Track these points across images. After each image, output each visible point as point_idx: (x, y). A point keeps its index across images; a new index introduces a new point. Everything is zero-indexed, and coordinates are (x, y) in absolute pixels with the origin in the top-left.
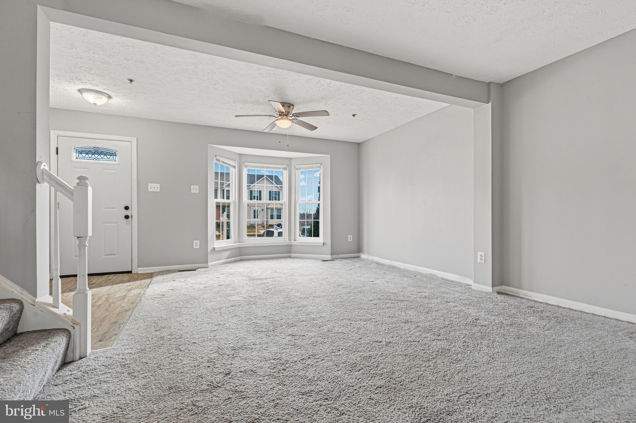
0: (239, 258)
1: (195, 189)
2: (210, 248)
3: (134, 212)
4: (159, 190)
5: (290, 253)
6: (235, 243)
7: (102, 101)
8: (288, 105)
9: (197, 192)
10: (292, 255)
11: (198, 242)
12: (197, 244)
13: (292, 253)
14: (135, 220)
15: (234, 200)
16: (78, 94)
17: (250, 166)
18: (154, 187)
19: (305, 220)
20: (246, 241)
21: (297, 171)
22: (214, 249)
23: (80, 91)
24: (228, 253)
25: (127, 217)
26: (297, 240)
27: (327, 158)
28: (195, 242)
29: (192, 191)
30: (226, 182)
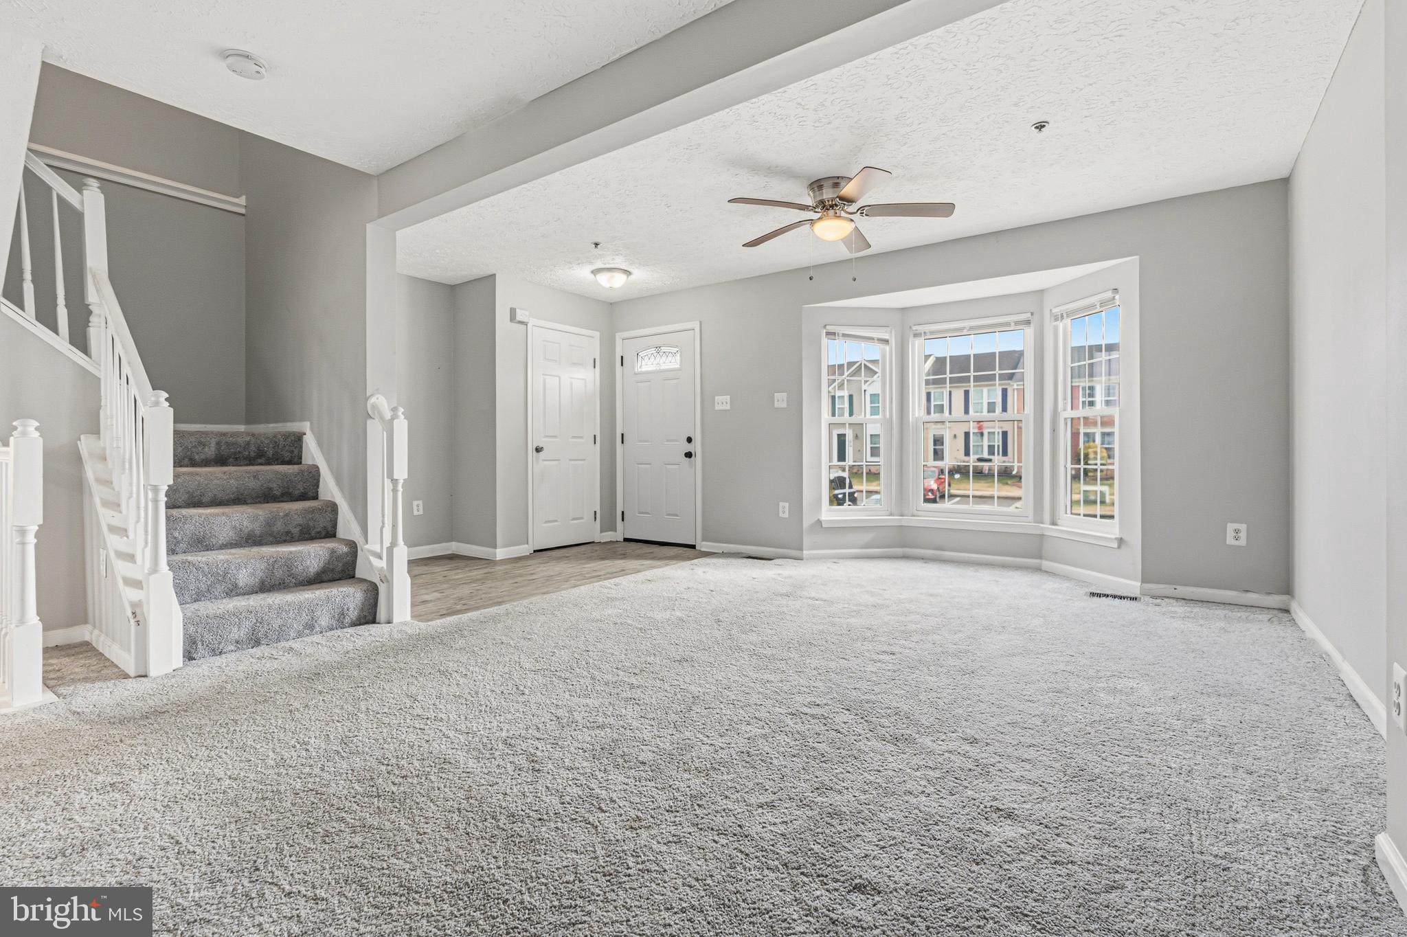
0: (899, 551)
1: (781, 400)
2: (807, 521)
3: (696, 447)
4: (728, 407)
5: (1040, 557)
6: (891, 515)
7: (618, 280)
8: (831, 182)
9: (784, 405)
10: (1046, 564)
11: (787, 505)
12: (784, 509)
13: (1047, 560)
14: (698, 459)
15: (888, 416)
16: (592, 276)
17: (925, 333)
18: (722, 402)
19: (1078, 466)
20: (920, 513)
21: (1061, 325)
22: (819, 522)
23: (595, 272)
24: (866, 537)
25: (689, 455)
26: (1059, 522)
27: (1129, 266)
28: (781, 504)
29: (776, 406)
30: (867, 379)
